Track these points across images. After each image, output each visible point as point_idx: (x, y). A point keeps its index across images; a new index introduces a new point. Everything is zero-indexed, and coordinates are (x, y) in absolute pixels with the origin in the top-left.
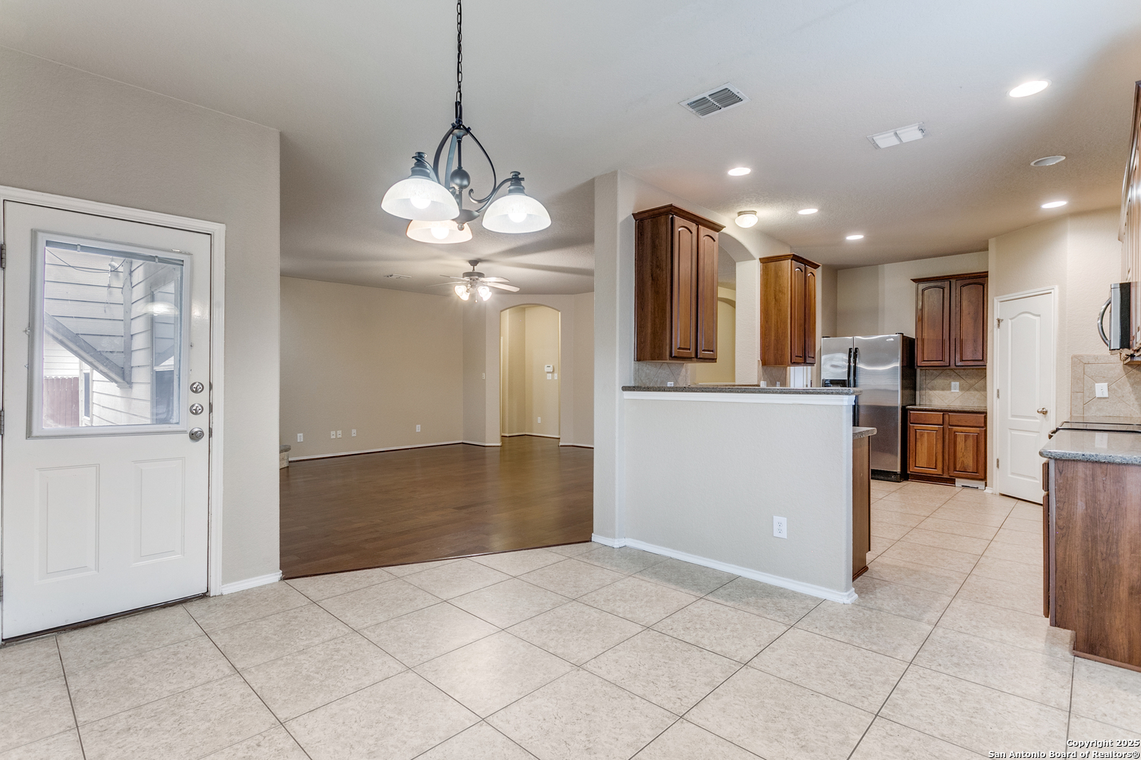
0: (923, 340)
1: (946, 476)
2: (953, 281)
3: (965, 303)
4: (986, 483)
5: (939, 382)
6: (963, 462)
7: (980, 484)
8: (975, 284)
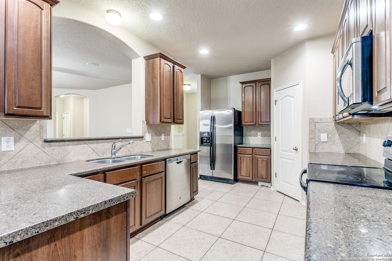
0: (245, 112)
1: (254, 180)
2: (257, 83)
3: (262, 94)
4: (271, 184)
5: (253, 132)
6: (261, 173)
7: (269, 185)
8: (266, 84)
